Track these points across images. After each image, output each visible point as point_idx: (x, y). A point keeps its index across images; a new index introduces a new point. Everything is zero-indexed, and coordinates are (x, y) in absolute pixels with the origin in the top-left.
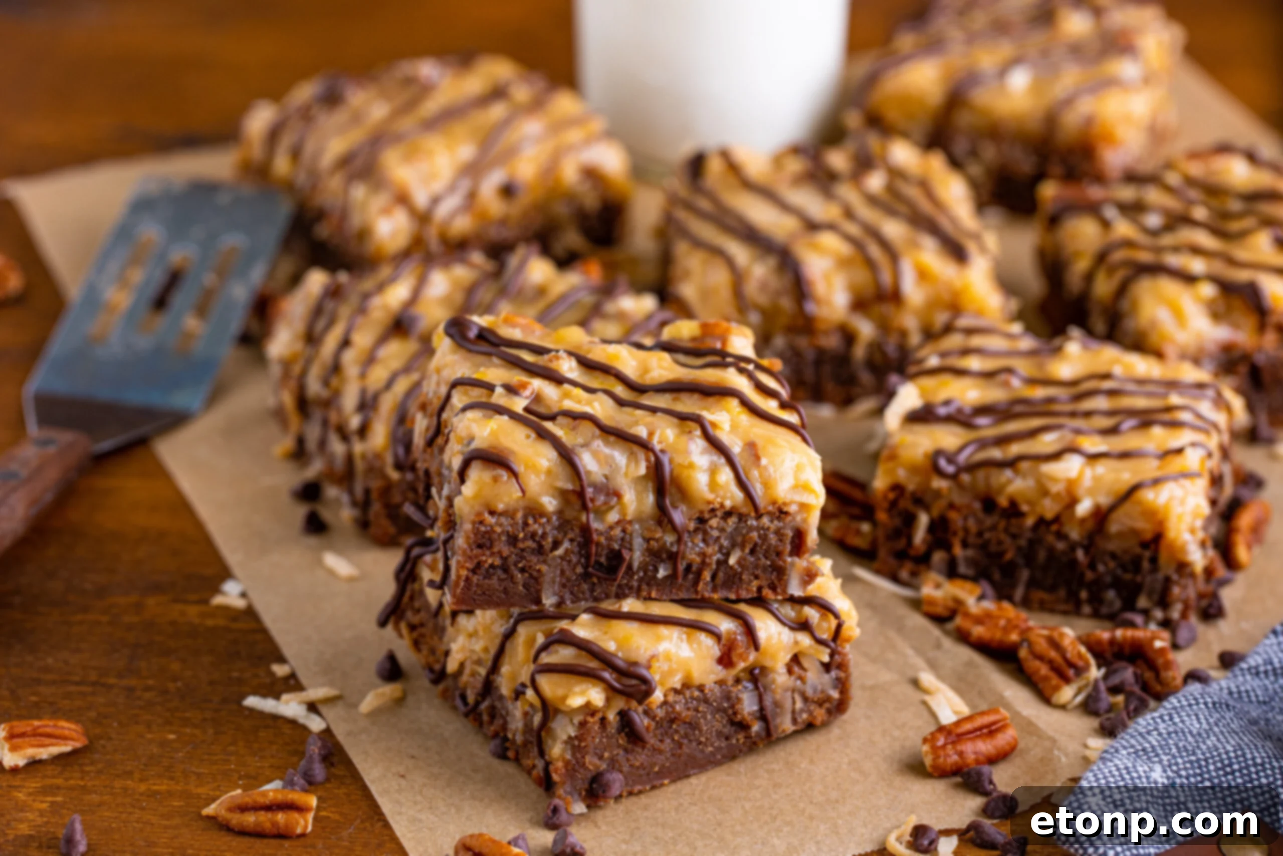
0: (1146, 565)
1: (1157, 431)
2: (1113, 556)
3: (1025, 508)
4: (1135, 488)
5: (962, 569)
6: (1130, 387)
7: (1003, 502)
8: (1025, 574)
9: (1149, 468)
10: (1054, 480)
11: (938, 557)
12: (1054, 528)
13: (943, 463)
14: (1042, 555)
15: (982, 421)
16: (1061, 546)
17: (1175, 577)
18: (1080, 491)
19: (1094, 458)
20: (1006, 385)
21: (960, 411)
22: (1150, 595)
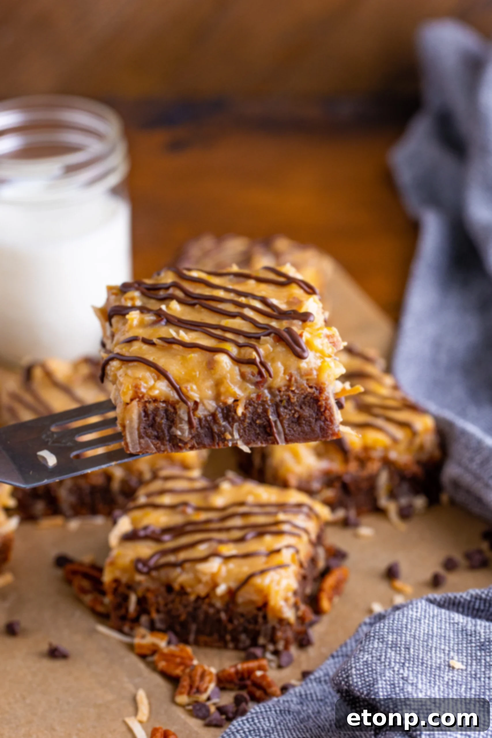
0: (260, 620)
1: (268, 539)
2: (242, 615)
3: (189, 590)
4: (251, 576)
5: (159, 625)
6: (256, 510)
7: (176, 586)
8: (194, 627)
9: (259, 563)
10: (205, 574)
11: (144, 619)
12: (207, 601)
13: (140, 566)
14: (201, 616)
15: (166, 537)
16: (211, 611)
17: (277, 626)
18: (219, 580)
19: (228, 559)
20: (184, 513)
21: (153, 532)
22: (265, 636)
